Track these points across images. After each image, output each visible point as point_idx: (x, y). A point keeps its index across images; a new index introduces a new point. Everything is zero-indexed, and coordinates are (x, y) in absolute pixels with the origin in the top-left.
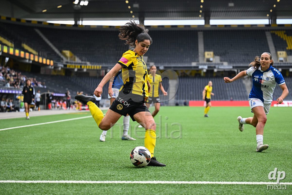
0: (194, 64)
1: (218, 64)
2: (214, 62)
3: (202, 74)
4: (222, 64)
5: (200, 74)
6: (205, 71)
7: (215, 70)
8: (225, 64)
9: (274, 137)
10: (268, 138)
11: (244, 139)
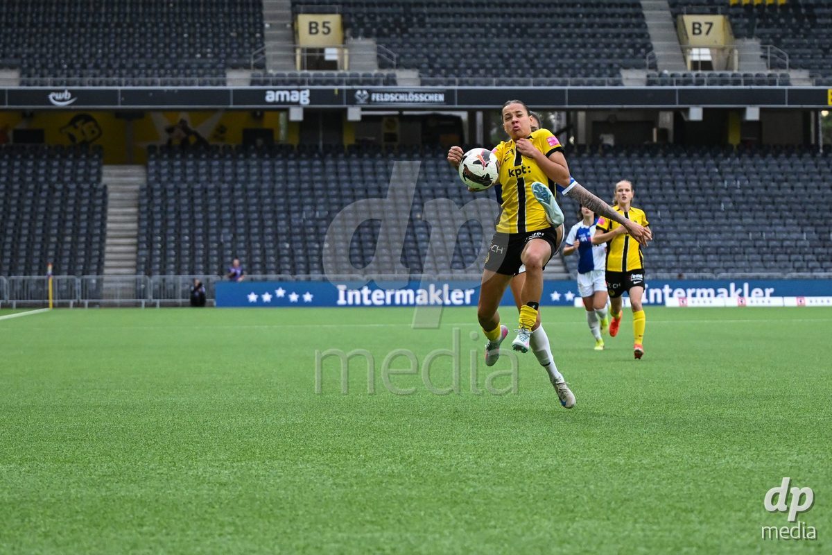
0: (237, 80)
1: (367, 81)
2: (345, 70)
3: (282, 134)
4: (391, 81)
5: (269, 134)
6: (296, 115)
7: (354, 114)
8: (407, 78)
9: (691, 485)
10: (661, 498)
11: (539, 504)
